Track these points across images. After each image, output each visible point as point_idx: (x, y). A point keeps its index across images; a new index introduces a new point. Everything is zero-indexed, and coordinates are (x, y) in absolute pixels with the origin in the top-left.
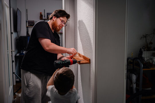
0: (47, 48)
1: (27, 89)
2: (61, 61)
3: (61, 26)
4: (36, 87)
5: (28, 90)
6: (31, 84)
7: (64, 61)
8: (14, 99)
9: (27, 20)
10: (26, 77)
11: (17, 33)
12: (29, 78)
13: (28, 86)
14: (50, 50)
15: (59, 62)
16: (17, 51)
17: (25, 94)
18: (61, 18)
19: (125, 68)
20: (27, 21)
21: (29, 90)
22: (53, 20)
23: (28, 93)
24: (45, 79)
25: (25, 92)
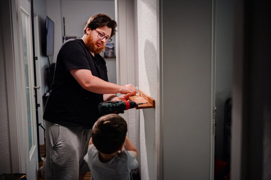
0: (87, 85)
1: (55, 152)
2: (110, 102)
3: (100, 42)
4: (68, 148)
5: (56, 154)
6: (60, 144)
7: (114, 103)
8: (39, 168)
9: (65, 35)
10: (51, 132)
11: (47, 58)
12: (57, 135)
13: (55, 148)
14: (93, 87)
15: (107, 104)
16: (47, 88)
17: (52, 160)
18: (98, 30)
19: (212, 115)
20: (65, 37)
21: (58, 153)
22: (88, 34)
23: (55, 158)
24: (84, 135)
25: (51, 158)
